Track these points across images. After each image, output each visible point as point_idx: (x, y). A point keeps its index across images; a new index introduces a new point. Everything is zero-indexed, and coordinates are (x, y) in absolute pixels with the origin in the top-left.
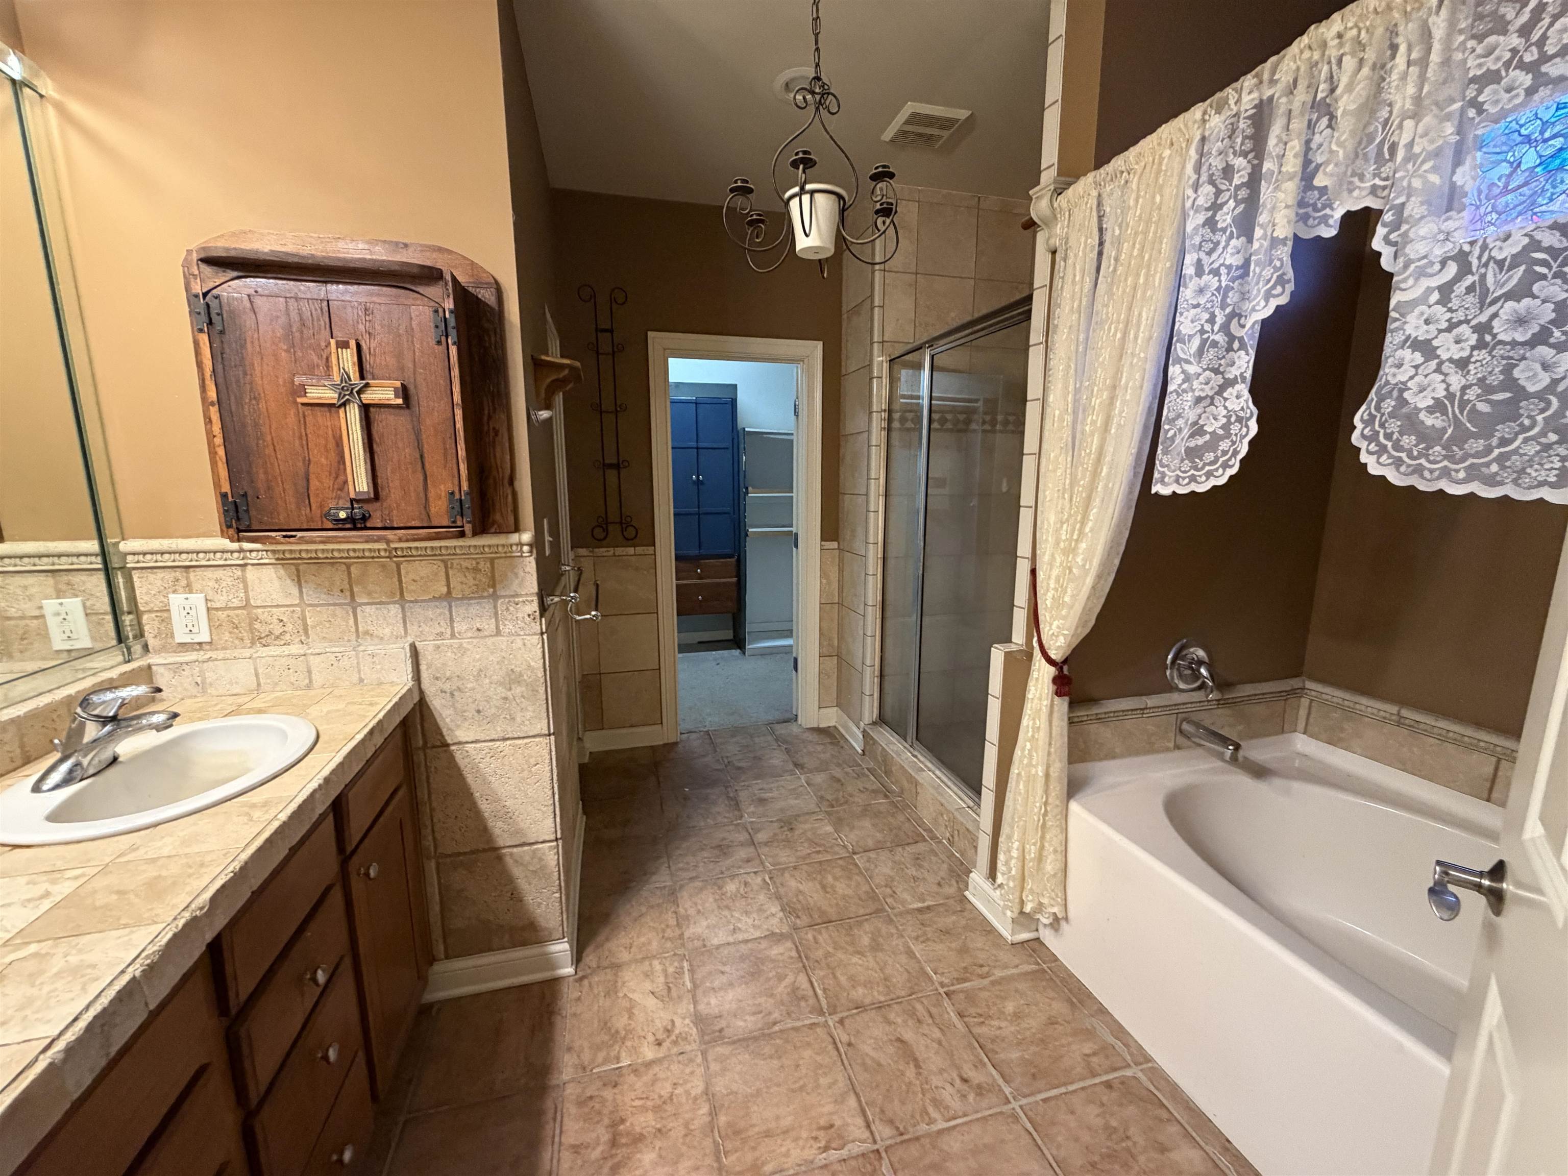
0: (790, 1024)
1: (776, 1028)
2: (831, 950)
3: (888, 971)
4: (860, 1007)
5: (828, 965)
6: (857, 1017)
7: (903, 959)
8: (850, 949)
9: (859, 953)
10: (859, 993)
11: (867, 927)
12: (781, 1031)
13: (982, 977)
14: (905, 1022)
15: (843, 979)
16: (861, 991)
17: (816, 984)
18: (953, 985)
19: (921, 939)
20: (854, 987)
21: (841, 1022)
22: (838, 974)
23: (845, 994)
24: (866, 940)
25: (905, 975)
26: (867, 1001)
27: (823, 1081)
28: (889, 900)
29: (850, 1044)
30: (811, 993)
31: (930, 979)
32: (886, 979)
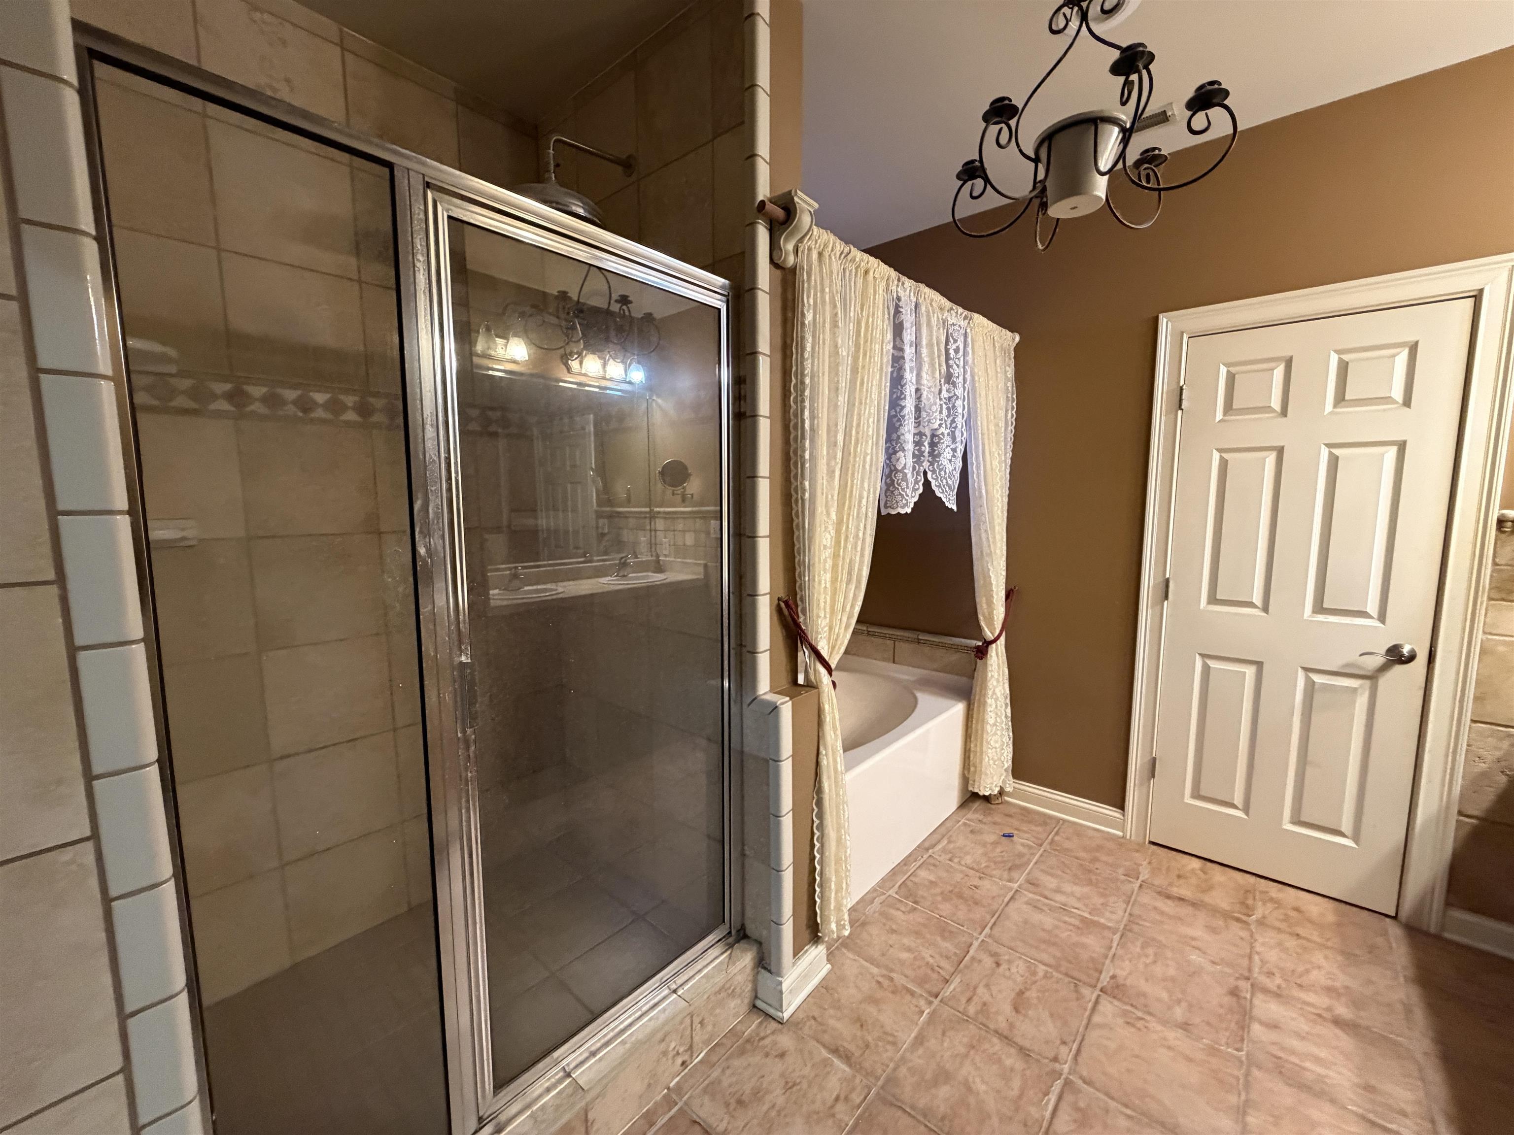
0: (1113, 1104)
1: (1129, 1112)
2: (995, 1120)
3: (962, 1050)
4: (1024, 1052)
5: (1017, 1110)
6: (1036, 1050)
7: (932, 1043)
8: (972, 1100)
9: (969, 1089)
10: (1011, 1060)
11: (922, 1102)
12: (1126, 1106)
13: (891, 979)
14: (997, 1013)
15: (1016, 1083)
16: (1009, 1062)
17: (1050, 1107)
18: (921, 996)
19: (890, 1039)
20: (1012, 1070)
21: (1055, 1059)
22: (1015, 1093)
23: (1028, 1072)
24: (944, 1091)
25: (950, 1033)
26: (1013, 1051)
27: (1112, 1046)
28: (856, 1098)
29: (1064, 1043)
30: (1064, 1106)
31: (932, 1015)
32: (973, 1047)
